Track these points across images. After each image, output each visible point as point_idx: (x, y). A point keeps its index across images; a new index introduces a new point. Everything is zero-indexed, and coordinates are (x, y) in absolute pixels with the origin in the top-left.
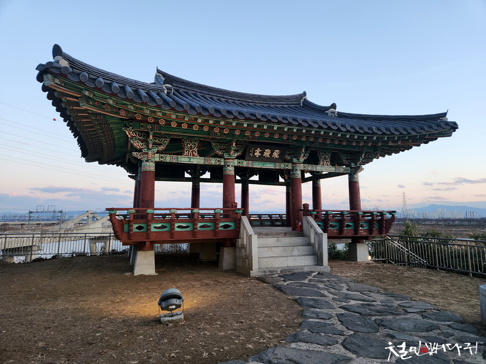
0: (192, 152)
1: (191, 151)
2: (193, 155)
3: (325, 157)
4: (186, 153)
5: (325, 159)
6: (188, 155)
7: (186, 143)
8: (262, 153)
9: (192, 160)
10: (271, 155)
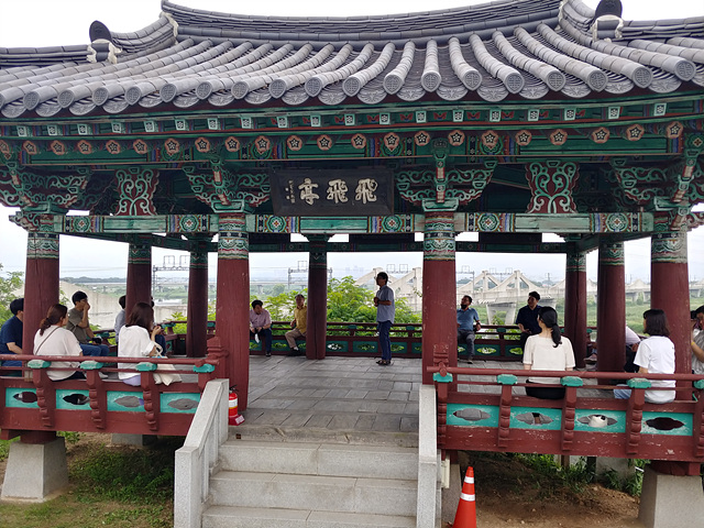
0: (137, 203)
1: (133, 202)
2: (140, 212)
3: (551, 186)
4: (121, 206)
5: (551, 189)
6: (127, 213)
7: (122, 181)
8: (321, 191)
9: (135, 225)
10: (351, 193)
